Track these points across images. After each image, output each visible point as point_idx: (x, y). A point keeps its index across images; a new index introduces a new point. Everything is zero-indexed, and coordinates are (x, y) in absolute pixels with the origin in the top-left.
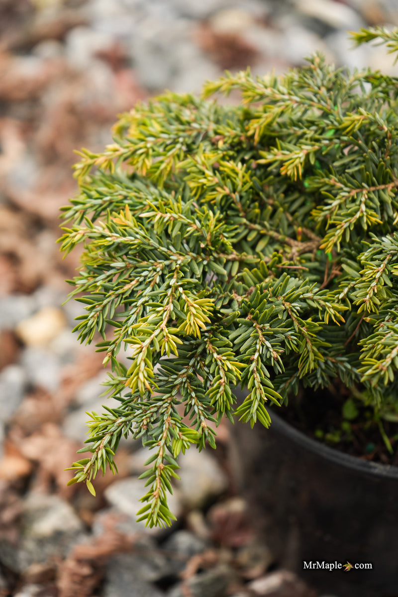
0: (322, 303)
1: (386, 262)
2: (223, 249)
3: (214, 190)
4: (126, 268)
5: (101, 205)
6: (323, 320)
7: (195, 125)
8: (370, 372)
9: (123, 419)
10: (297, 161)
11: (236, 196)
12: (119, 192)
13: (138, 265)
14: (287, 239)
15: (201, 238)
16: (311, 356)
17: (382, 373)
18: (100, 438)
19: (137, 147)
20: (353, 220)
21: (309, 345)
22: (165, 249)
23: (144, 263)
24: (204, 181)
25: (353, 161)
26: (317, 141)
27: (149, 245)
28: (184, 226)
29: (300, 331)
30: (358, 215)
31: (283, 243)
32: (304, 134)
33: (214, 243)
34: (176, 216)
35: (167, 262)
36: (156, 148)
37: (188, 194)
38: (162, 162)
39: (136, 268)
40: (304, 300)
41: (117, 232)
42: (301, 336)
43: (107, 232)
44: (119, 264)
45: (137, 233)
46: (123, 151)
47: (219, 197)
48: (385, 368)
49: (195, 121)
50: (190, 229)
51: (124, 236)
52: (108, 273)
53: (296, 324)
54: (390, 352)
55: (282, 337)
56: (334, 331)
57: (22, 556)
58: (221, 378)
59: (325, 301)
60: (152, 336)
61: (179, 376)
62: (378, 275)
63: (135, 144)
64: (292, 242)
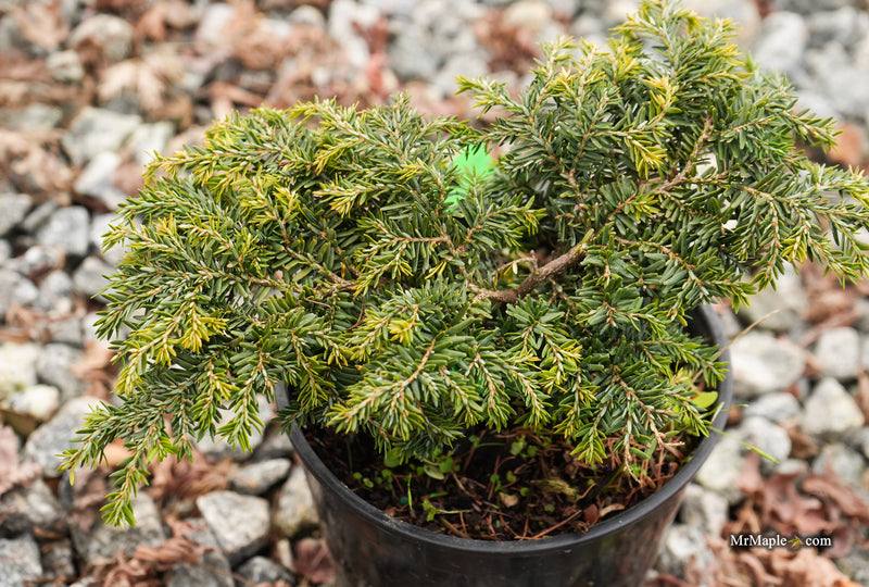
0: (330, 343)
1: (391, 314)
2: (254, 273)
3: (263, 213)
4: (156, 273)
5: (153, 208)
6: (326, 361)
7: (268, 145)
8: (336, 418)
9: (116, 417)
10: (347, 199)
11: (282, 223)
12: (175, 199)
13: (167, 273)
14: (330, 273)
15: (231, 258)
16: (314, 393)
17: (347, 421)
18: (92, 431)
19: (202, 157)
20: (385, 267)
21: (312, 382)
22: (195, 263)
23: (174, 272)
24: (254, 203)
25: (404, 208)
26: (375, 183)
27: (181, 256)
28: (217, 245)
29: (302, 367)
30: (391, 263)
31: (325, 277)
32: (365, 173)
33: (246, 265)
34: (211, 232)
35: (195, 276)
36: (221, 162)
37: (239, 213)
38: (224, 176)
39: (165, 276)
40: (314, 337)
41: (154, 238)
42: (301, 371)
43: (145, 237)
44: (150, 269)
45: (173, 242)
46: (188, 159)
47: (263, 221)
48: (350, 417)
49: (269, 141)
50: (222, 248)
51: (160, 242)
52: (140, 275)
53: (299, 358)
54: (359, 403)
55: (280, 368)
56: (353, 373)
57: (94, 546)
58: (208, 396)
59: (334, 342)
60: (152, 344)
61: (178, 387)
62: (377, 327)
63: (203, 154)
64: (335, 277)
